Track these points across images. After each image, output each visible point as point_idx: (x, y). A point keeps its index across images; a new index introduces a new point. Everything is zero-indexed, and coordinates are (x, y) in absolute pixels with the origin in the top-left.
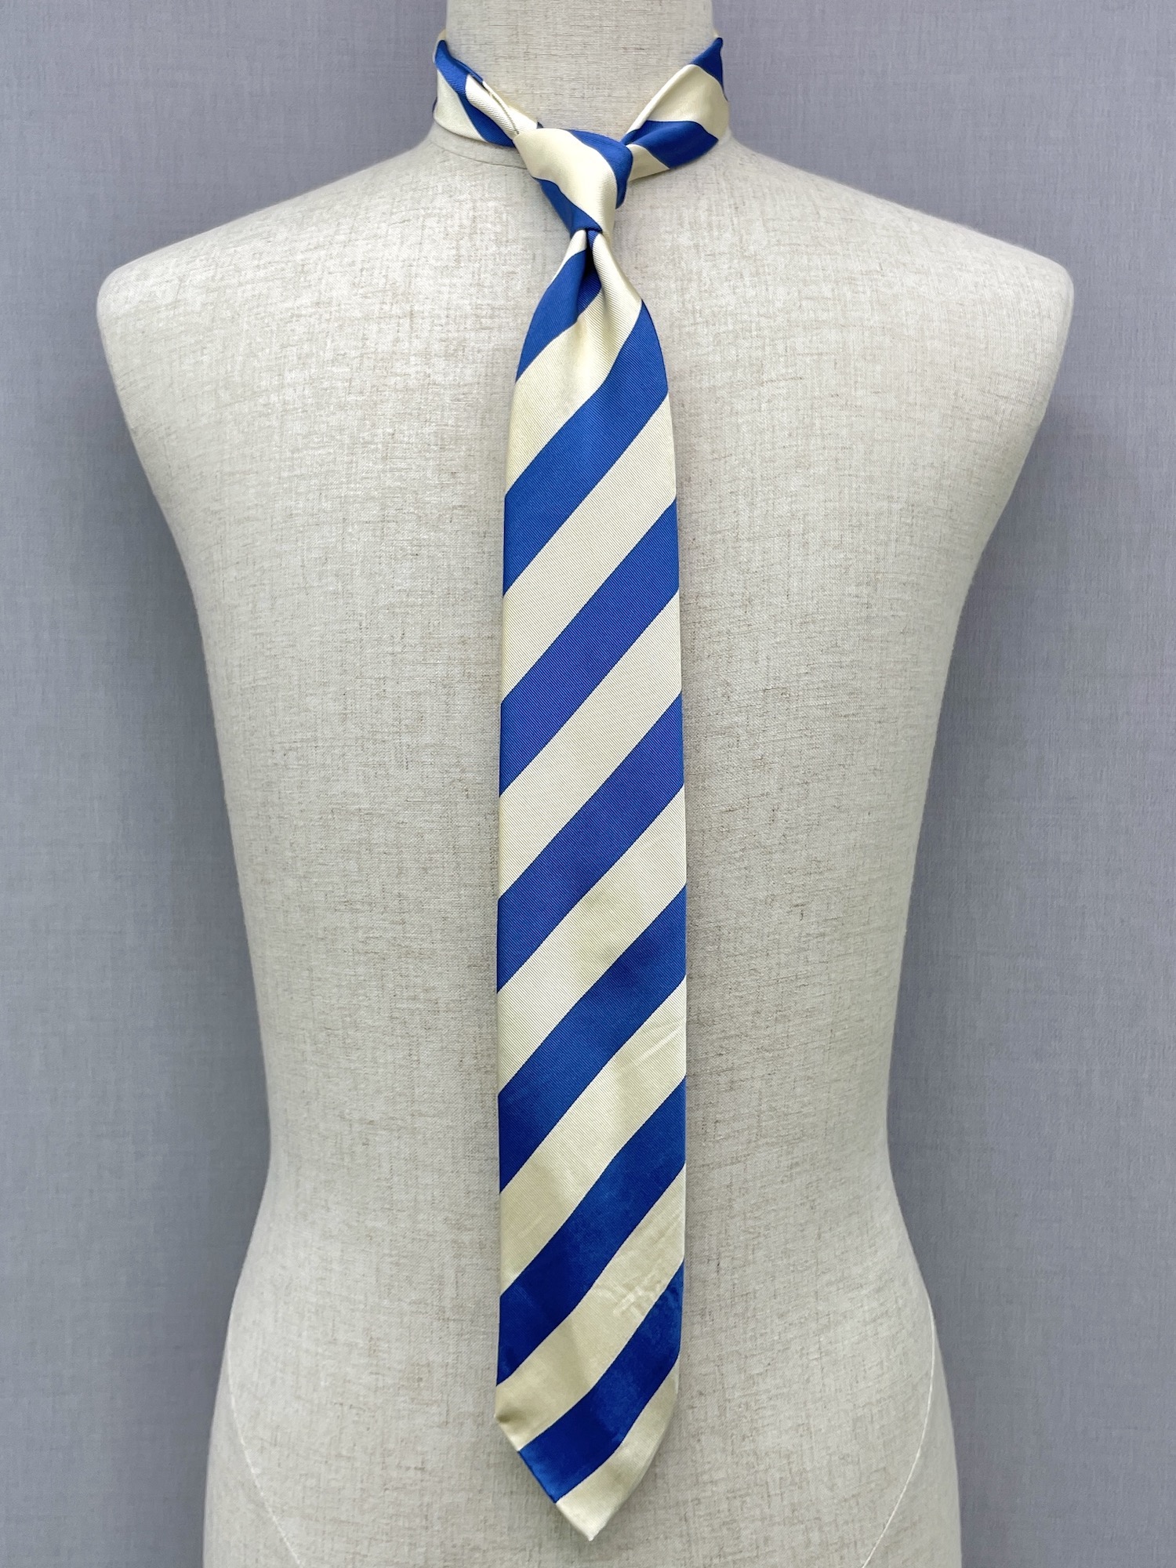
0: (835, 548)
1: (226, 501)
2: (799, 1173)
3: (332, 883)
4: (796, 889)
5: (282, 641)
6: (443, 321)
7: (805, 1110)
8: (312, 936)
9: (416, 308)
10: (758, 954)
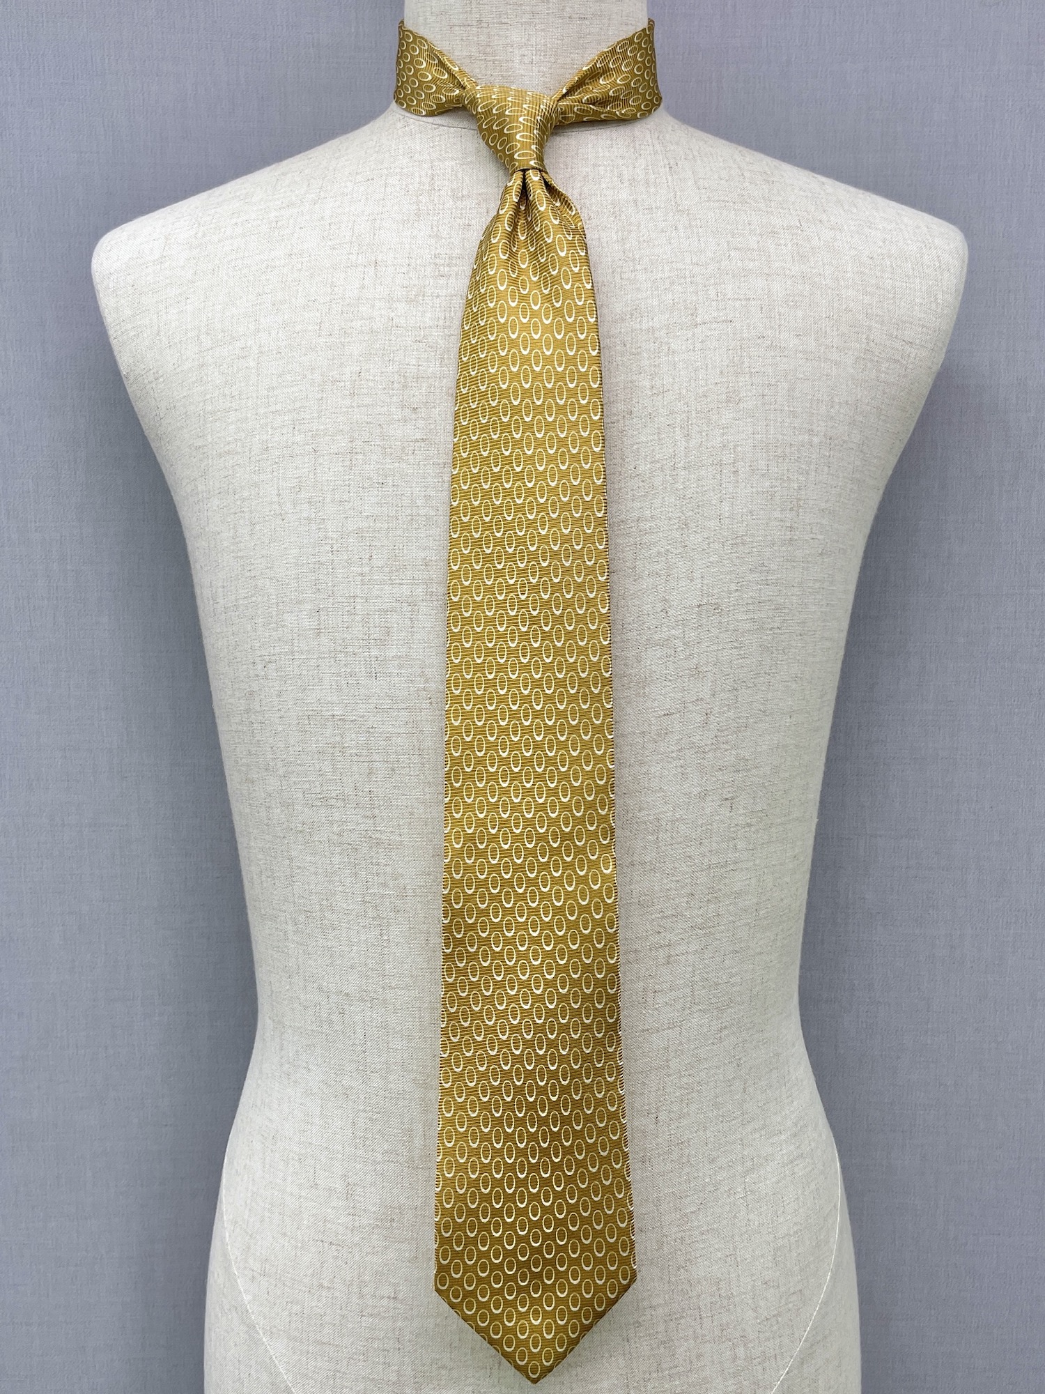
0: (763, 475)
1: (209, 438)
2: (727, 1036)
3: (309, 781)
4: (727, 785)
5: (261, 564)
6: (405, 269)
7: (733, 980)
8: (292, 829)
9: (380, 258)
10: (693, 843)
